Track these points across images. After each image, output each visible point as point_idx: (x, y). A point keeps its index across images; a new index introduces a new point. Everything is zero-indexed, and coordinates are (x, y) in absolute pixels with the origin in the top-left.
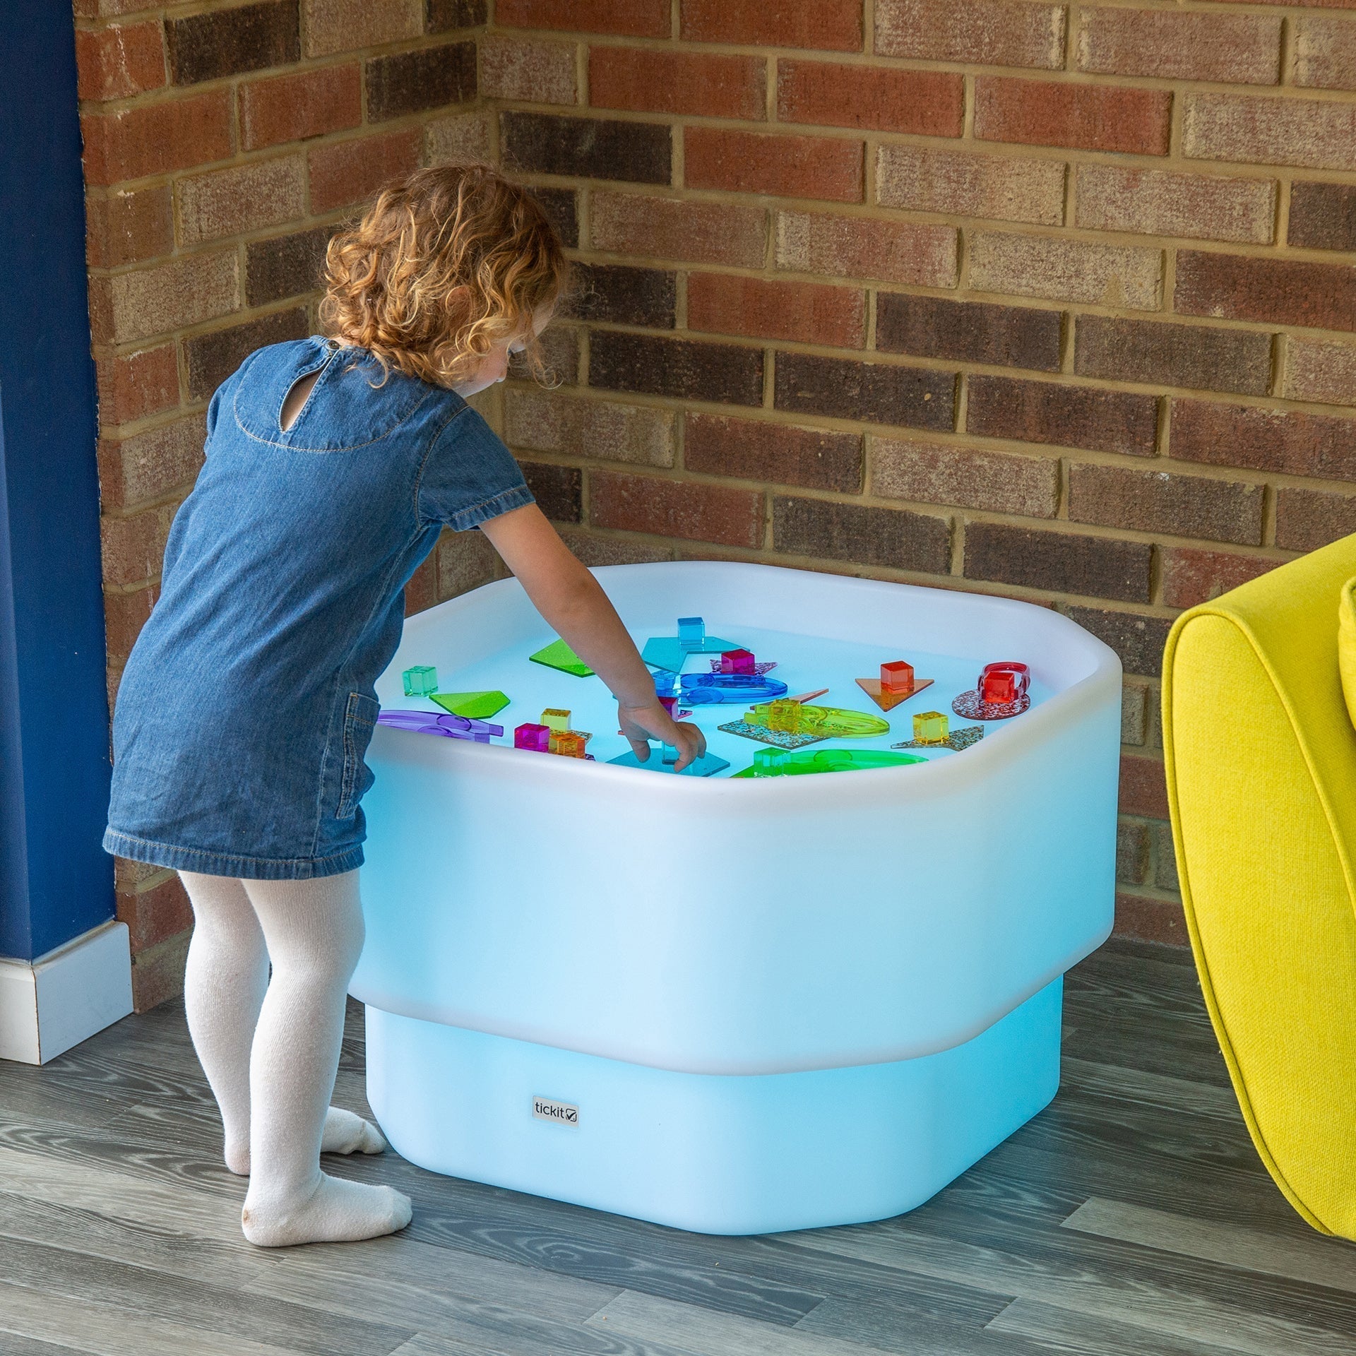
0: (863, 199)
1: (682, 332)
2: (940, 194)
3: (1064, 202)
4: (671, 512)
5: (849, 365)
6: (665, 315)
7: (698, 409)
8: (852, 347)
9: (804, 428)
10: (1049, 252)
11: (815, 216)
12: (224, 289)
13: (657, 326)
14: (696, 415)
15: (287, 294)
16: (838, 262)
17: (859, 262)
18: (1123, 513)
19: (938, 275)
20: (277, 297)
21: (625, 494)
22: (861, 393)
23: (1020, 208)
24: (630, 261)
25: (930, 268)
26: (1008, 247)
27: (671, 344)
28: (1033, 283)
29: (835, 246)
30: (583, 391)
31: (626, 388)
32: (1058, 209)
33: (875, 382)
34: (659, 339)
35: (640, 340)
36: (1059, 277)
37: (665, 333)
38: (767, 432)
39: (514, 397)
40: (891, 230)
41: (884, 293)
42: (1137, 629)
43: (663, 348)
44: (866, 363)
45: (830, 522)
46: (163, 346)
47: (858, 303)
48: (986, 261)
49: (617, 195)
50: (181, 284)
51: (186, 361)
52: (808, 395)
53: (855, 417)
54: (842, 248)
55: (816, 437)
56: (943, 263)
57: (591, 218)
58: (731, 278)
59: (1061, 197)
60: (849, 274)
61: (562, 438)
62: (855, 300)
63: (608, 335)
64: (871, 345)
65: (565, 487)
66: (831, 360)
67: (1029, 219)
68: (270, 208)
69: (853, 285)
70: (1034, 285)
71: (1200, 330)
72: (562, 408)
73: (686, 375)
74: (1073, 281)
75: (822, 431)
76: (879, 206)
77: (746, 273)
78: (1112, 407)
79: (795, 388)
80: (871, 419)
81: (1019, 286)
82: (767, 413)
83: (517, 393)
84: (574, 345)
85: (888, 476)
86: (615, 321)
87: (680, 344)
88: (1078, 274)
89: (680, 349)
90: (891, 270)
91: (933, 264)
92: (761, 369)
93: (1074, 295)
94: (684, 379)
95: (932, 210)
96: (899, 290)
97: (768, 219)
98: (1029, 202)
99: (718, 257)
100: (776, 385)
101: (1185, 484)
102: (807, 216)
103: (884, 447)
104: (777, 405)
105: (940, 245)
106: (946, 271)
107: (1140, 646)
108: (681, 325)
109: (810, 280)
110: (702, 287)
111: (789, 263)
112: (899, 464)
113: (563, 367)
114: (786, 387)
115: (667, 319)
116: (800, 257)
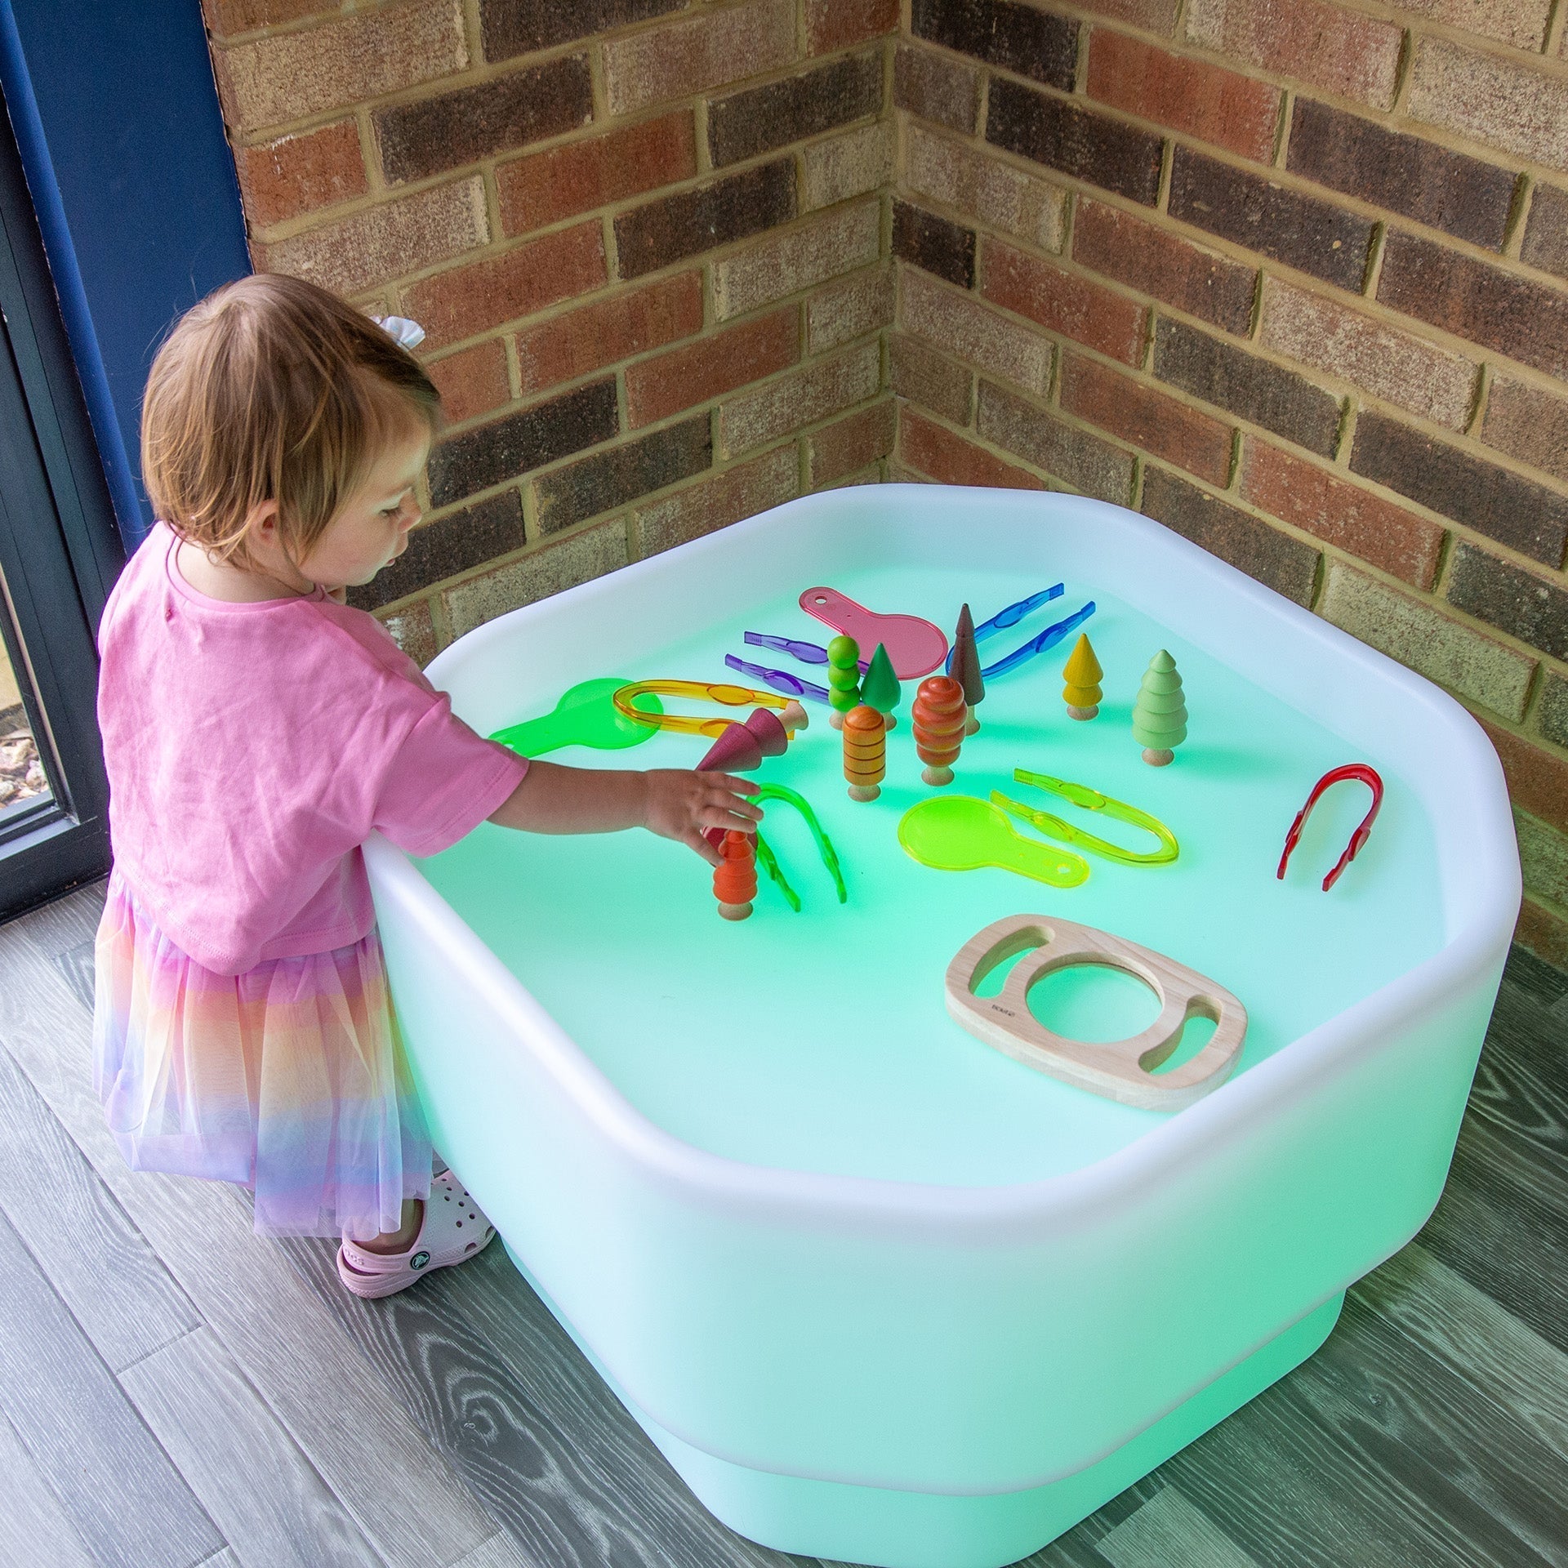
1: (1080, 98)
3: (1549, 20)
4: (1055, 304)
5: (1253, 182)
6: (1062, 72)
7: (1091, 194)
8: (1258, 159)
9: (1196, 245)
10: (1515, 88)
12: (437, 46)
13: (1055, 86)
14: (1087, 201)
15: (550, 41)
16: (1255, 47)
17: (1279, 53)
18: (1548, 455)
19: (1371, 90)
20: (534, 46)
21: (1013, 271)
22: (1262, 220)
23: (1488, 17)
25: (1362, 78)
26: (1463, 71)
27: (1067, 111)
28: (1488, 126)
29: (1253, 26)
30: (980, 145)
31: (1020, 152)
32: (1539, 28)
33: (1279, 211)
34: (1056, 101)
35: (1038, 100)
36: (1522, 126)
37: (1063, 95)
38: (1157, 240)
39: (916, 137)
40: (1321, 18)
41: (1304, 99)
42: (1538, 596)
43: (1059, 113)
44: (1271, 184)
45: (1212, 362)
46: (333, 126)
47: (1272, 106)
48: (1433, 84)
50: (357, 46)
51: (377, 139)
52: (1204, 208)
53: (1253, 246)
54: (1261, 29)
55: (1207, 261)
56: (1378, 74)
58: (1136, 43)
59: (1545, 12)
60: (1266, 66)
61: (958, 193)
62: (1267, 101)
63: (1006, 85)
64: (1281, 162)
65: (958, 248)
66: (1234, 171)
67: (1497, 35)
69: (1269, 78)
70: (1488, 129)
72: (959, 160)
73: (1079, 151)
74: (1540, 135)
75: (1215, 255)
77: (1151, 38)
78: (1559, 317)
79: (1192, 196)
80: (1269, 254)
81: (1469, 126)
82: (1159, 217)
83: (919, 132)
84: (975, 90)
85: (1280, 328)
86: (1014, 69)
87: (1077, 113)
88: (1548, 126)
89: (1076, 118)
90: (1315, 71)
91: (1366, 75)
92: (1159, 164)
93: (1538, 155)
94: (1078, 156)
96: (1322, 99)
98: (1501, 10)
99: (1124, 12)
100: (1172, 187)
103: (1279, 293)
104: (1172, 210)
105: (1377, 49)
106: (1380, 87)
107: (1538, 616)
108: (1080, 89)
109: (1223, 64)
110: (1105, 45)
111: (1200, 37)
112: (1294, 318)
113: (962, 114)
114: (1182, 192)
115: (1065, 80)
116: (1213, 32)
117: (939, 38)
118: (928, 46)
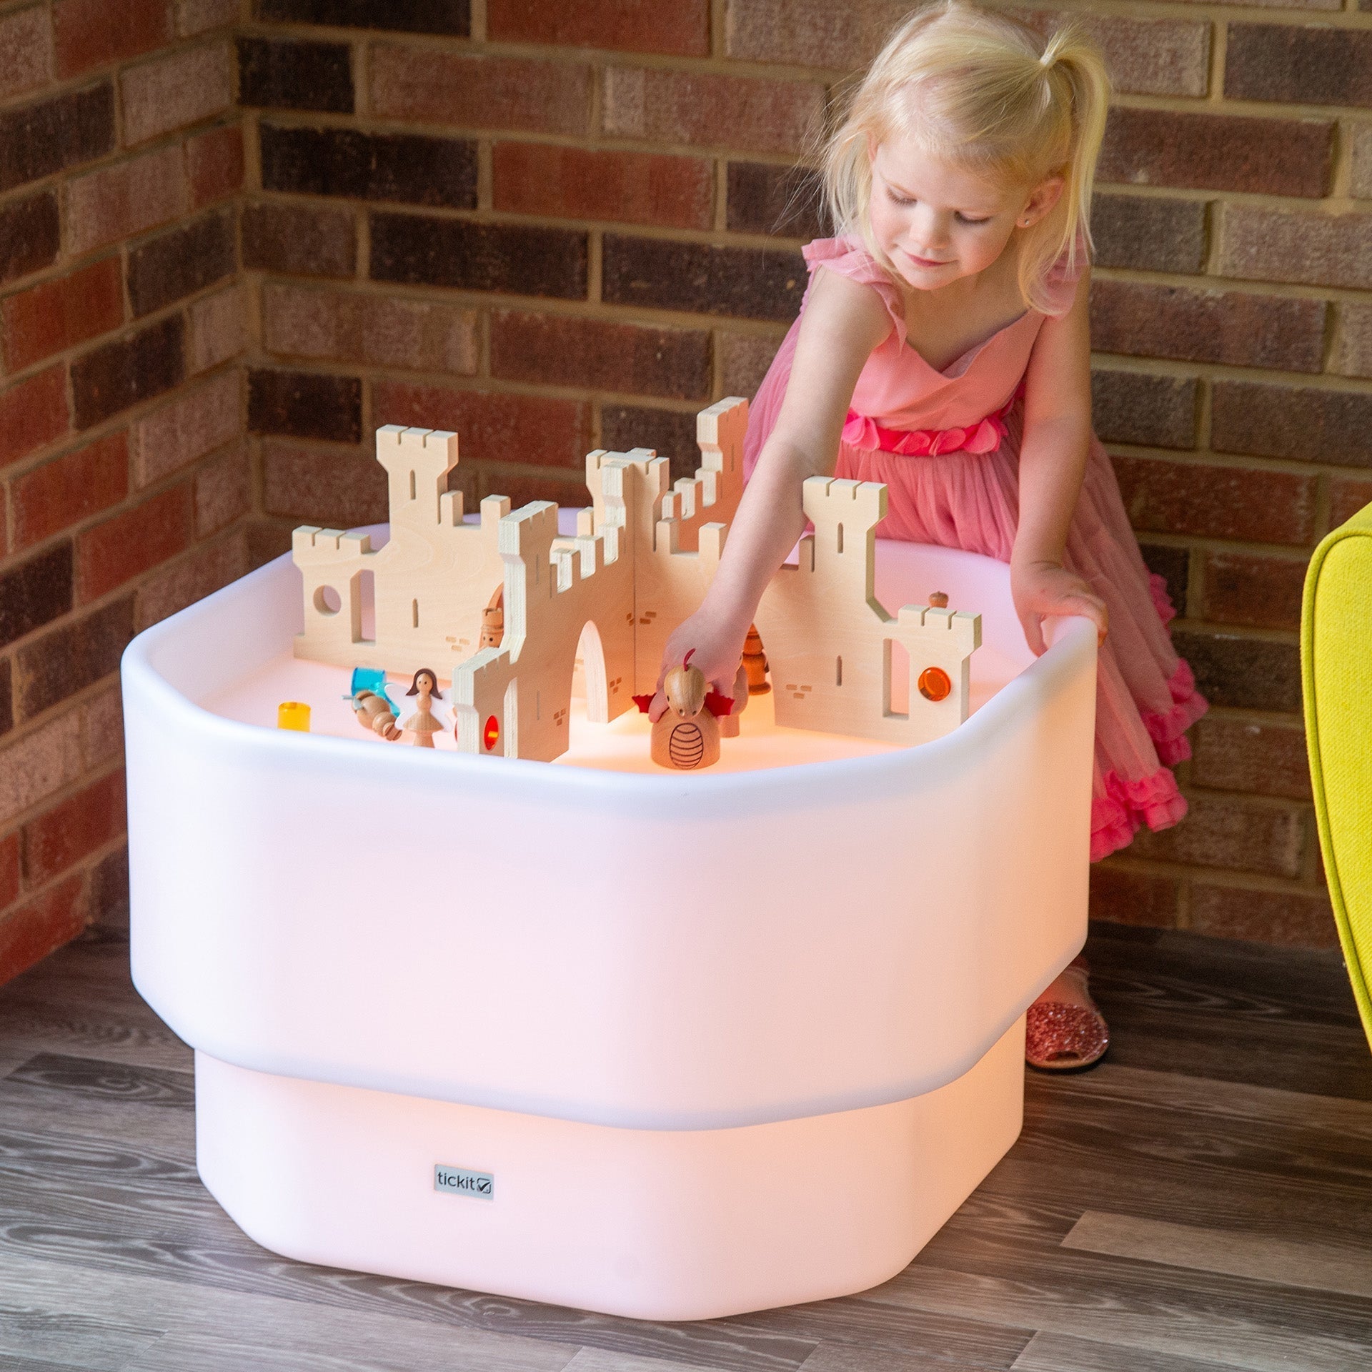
0: (709, 52)
1: (486, 213)
2: (804, 44)
4: (475, 427)
5: (694, 249)
6: (465, 193)
7: (507, 304)
8: (697, 227)
9: (639, 324)
11: (650, 73)
13: (455, 206)
14: (505, 312)
15: (36, 175)
16: (679, 126)
17: (705, 127)
19: (802, 140)
20: (26, 178)
21: (417, 407)
22: (709, 282)
24: (420, 129)
25: (792, 131)
27: (472, 228)
29: (675, 108)
30: (363, 285)
31: (417, 281)
33: (726, 268)
34: (457, 221)
35: (434, 225)
37: (464, 215)
38: (593, 330)
40: (744, 88)
41: (736, 163)
43: (462, 234)
44: (715, 246)
45: (672, 434)
47: (705, 175)
49: (404, 50)
52: (644, 286)
53: (702, 309)
54: (684, 110)
55: (653, 336)
56: (808, 126)
57: (371, 77)
58: (547, 148)
60: (693, 141)
61: (337, 342)
62: (700, 172)
63: (394, 219)
64: (720, 224)
65: (341, 400)
66: (671, 244)
68: (16, 71)
69: (697, 153)
71: (1120, 199)
72: (337, 306)
73: (491, 264)
75: (661, 328)
76: (728, 59)
77: (564, 141)
79: (628, 278)
80: (722, 313)
82: (593, 307)
83: (279, 289)
84: (351, 231)
85: (743, 379)
86: (402, 201)
87: (484, 227)
89: (484, 233)
90: (745, 136)
91: (796, 128)
92: (585, 256)
94: (490, 269)
95: (794, 63)
96: (755, 159)
97: (592, 76)
99: (530, 122)
100: (604, 273)
102: (641, 73)
103: (738, 345)
104: (606, 297)
105: (804, 105)
106: (811, 136)
108: (485, 205)
109: (645, 148)
110: (510, 159)
111: (619, 128)
112: (757, 364)
113: (338, 257)
114: (617, 276)
115: (468, 197)
116: (633, 121)
117: (301, 185)
118: (284, 199)
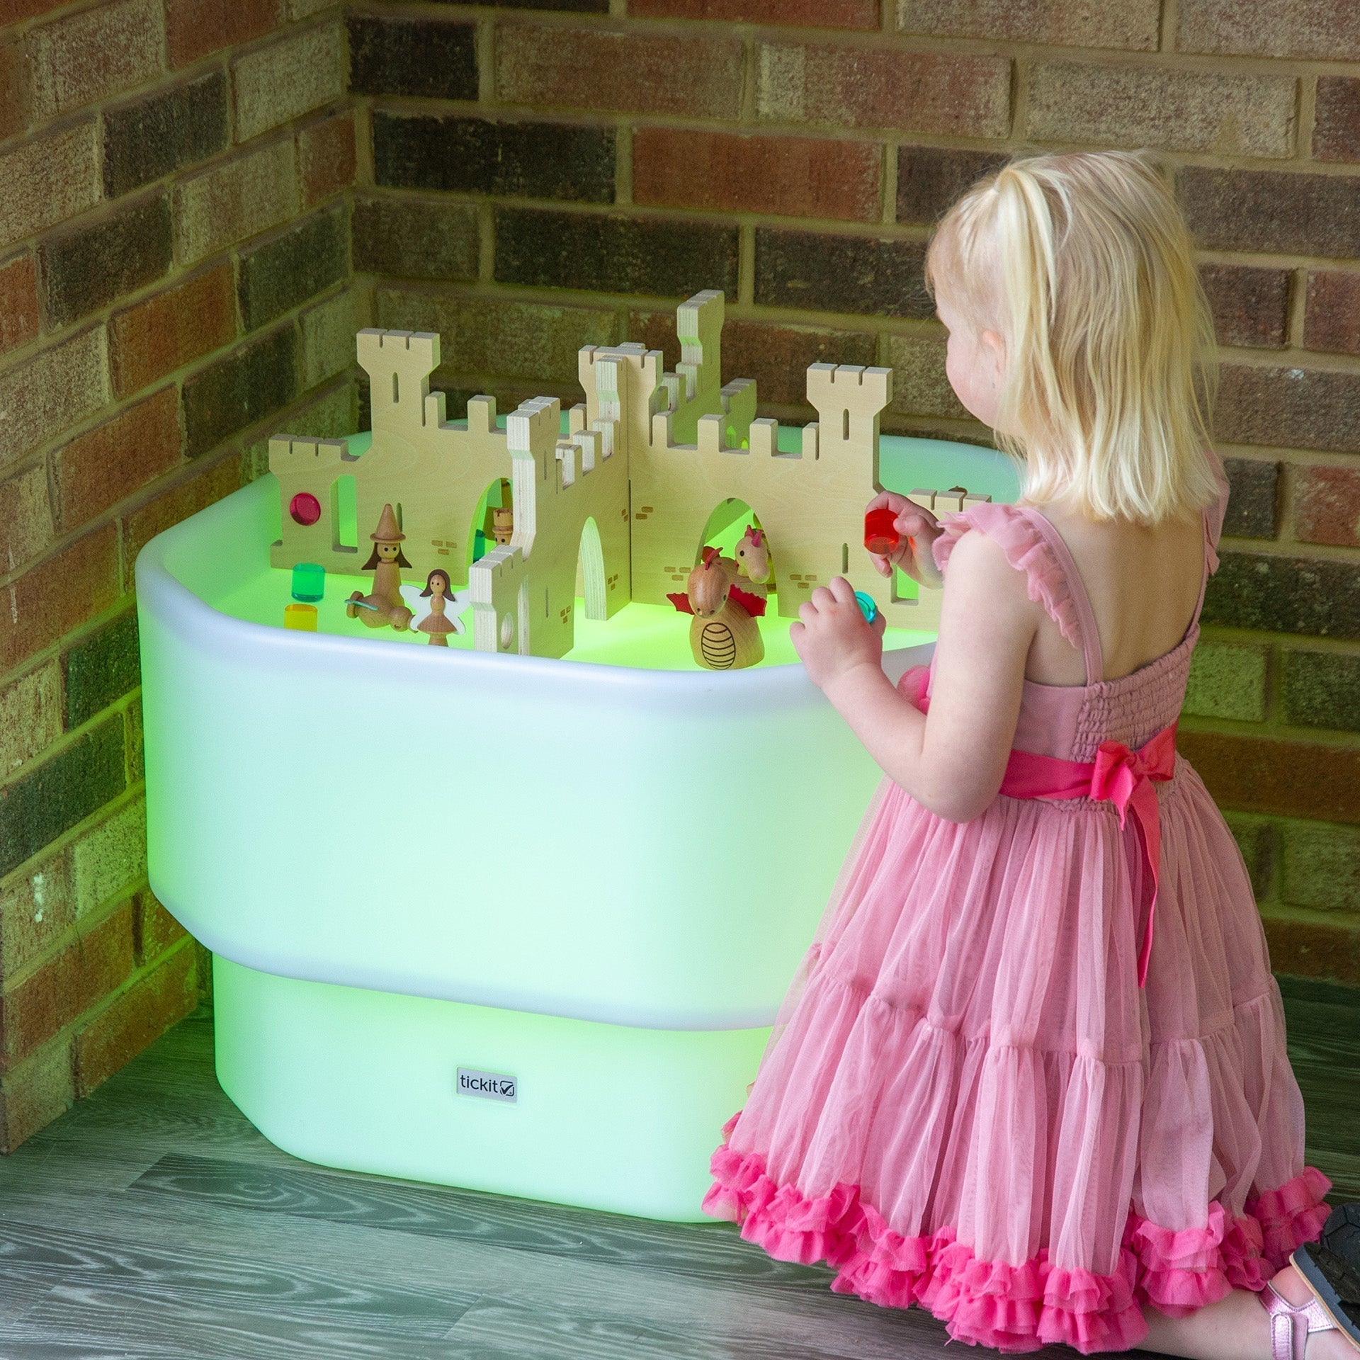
0: (878, 25)
1: (624, 206)
2: (988, 15)
3: (1160, 20)
5: (859, 244)
6: (602, 185)
7: (647, 308)
8: (863, 219)
9: (795, 328)
10: (1138, 86)
11: (812, 50)
12: (83, 176)
13: (590, 200)
14: (645, 317)
15: (148, 179)
16: (844, 109)
17: (873, 109)
18: (1239, 424)
19: (984, 122)
20: (138, 182)
22: (876, 281)
23: (1099, 29)
24: (552, 115)
25: (972, 113)
26: (1082, 82)
27: (608, 224)
28: (1117, 128)
29: (839, 89)
30: (486, 288)
31: (548, 284)
32: (1152, 30)
33: (895, 265)
34: (594, 217)
35: (566, 222)
36: (1153, 119)
37: (601, 209)
38: (744, 335)
40: (918, 65)
41: (908, 149)
42: (1258, 573)
43: (597, 229)
44: (882, 240)
46: (21, 258)
47: (872, 163)
48: (1051, 101)
49: (534, 29)
50: (37, 173)
51: (45, 276)
52: (801, 285)
53: (868, 310)
54: (849, 90)
55: (812, 340)
56: (991, 105)
57: (497, 60)
58: (694, 134)
59: (1156, 13)
60: (859, 124)
61: (457, 352)
62: (867, 159)
63: (522, 215)
64: (889, 217)
66: (834, 238)
67: (1111, 44)
68: (128, 64)
69: (864, 138)
70: (1117, 130)
71: (1349, 182)
72: (458, 312)
73: (630, 264)
74: (1172, 123)
75: (821, 332)
76: (900, 33)
77: (713, 125)
78: (1225, 286)
79: (784, 277)
80: (890, 314)
81: (1097, 132)
82: (744, 310)
83: (394, 294)
84: (474, 230)
85: (913, 387)
86: (532, 195)
87: (623, 223)
88: (1179, 113)
89: (622, 229)
90: (918, 117)
91: (977, 109)
92: (736, 254)
93: (1173, 142)
94: (629, 270)
95: (976, 36)
96: (929, 143)
97: (746, 55)
98: (1111, 21)
99: (675, 105)
100: (757, 274)
101: (1326, 383)
102: (801, 49)
104: (758, 299)
105: (986, 83)
106: (994, 116)
107: (1261, 595)
108: (624, 200)
109: (805, 133)
110: (653, 147)
111: (775, 112)
112: (929, 371)
113: (459, 258)
114: (772, 275)
115: (605, 191)
116: (791, 104)
117: (419, 180)
118: (399, 196)
